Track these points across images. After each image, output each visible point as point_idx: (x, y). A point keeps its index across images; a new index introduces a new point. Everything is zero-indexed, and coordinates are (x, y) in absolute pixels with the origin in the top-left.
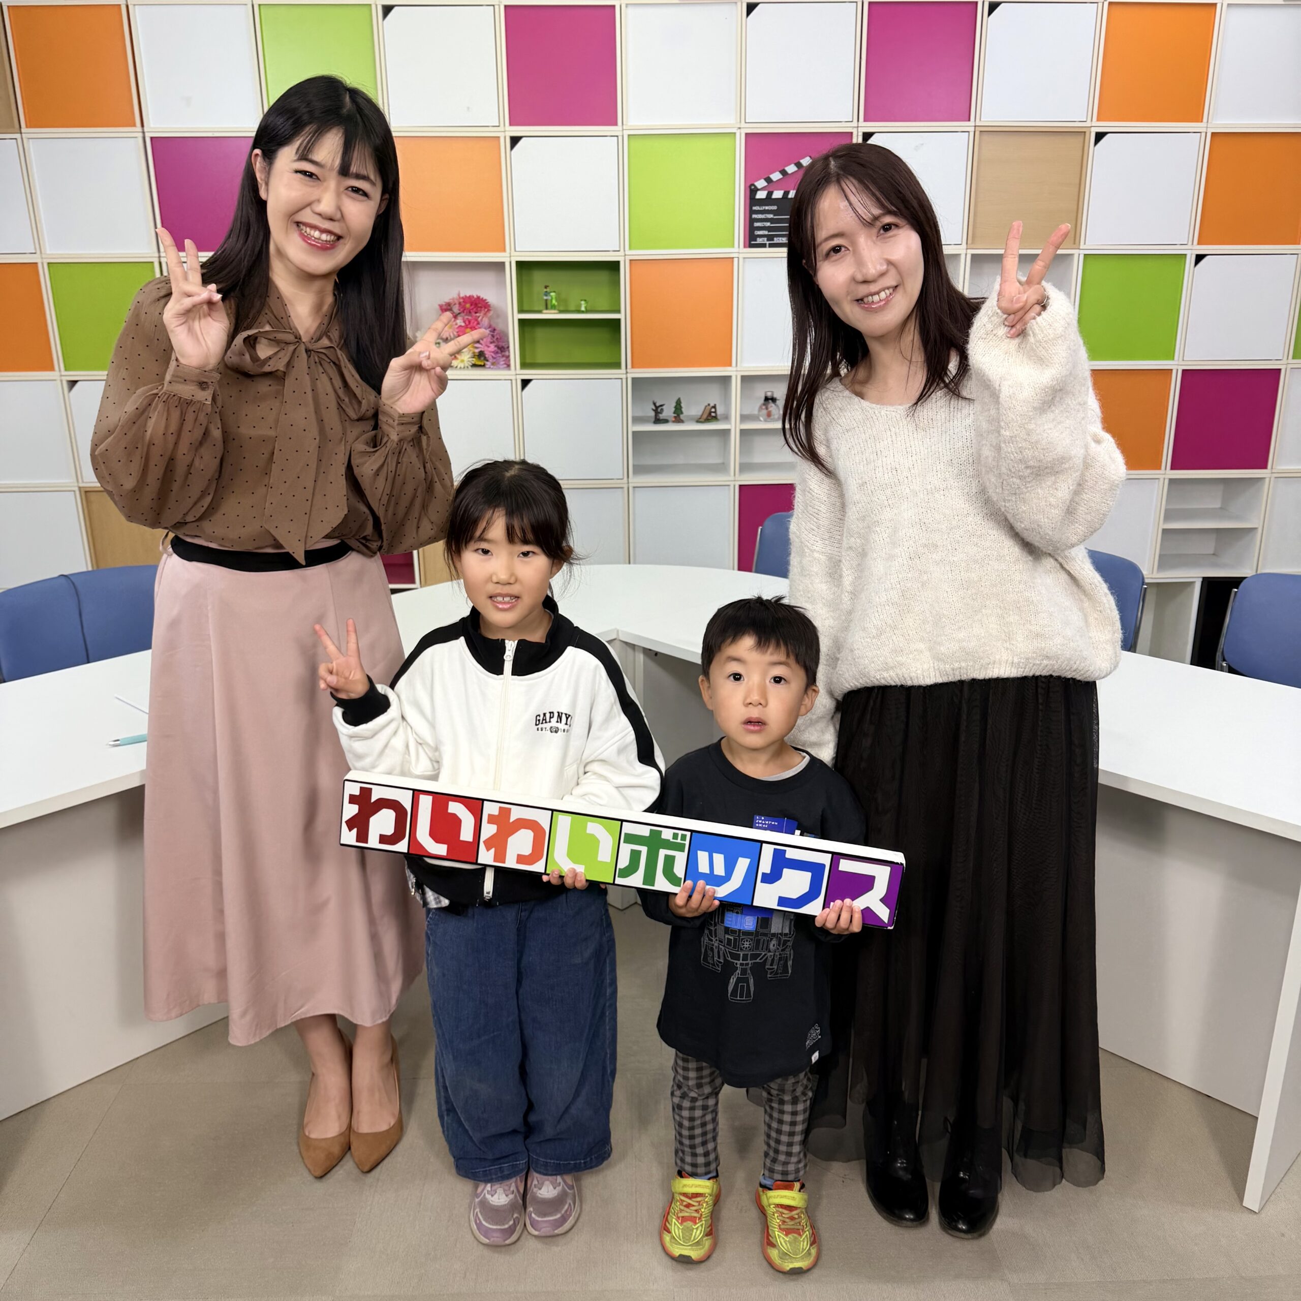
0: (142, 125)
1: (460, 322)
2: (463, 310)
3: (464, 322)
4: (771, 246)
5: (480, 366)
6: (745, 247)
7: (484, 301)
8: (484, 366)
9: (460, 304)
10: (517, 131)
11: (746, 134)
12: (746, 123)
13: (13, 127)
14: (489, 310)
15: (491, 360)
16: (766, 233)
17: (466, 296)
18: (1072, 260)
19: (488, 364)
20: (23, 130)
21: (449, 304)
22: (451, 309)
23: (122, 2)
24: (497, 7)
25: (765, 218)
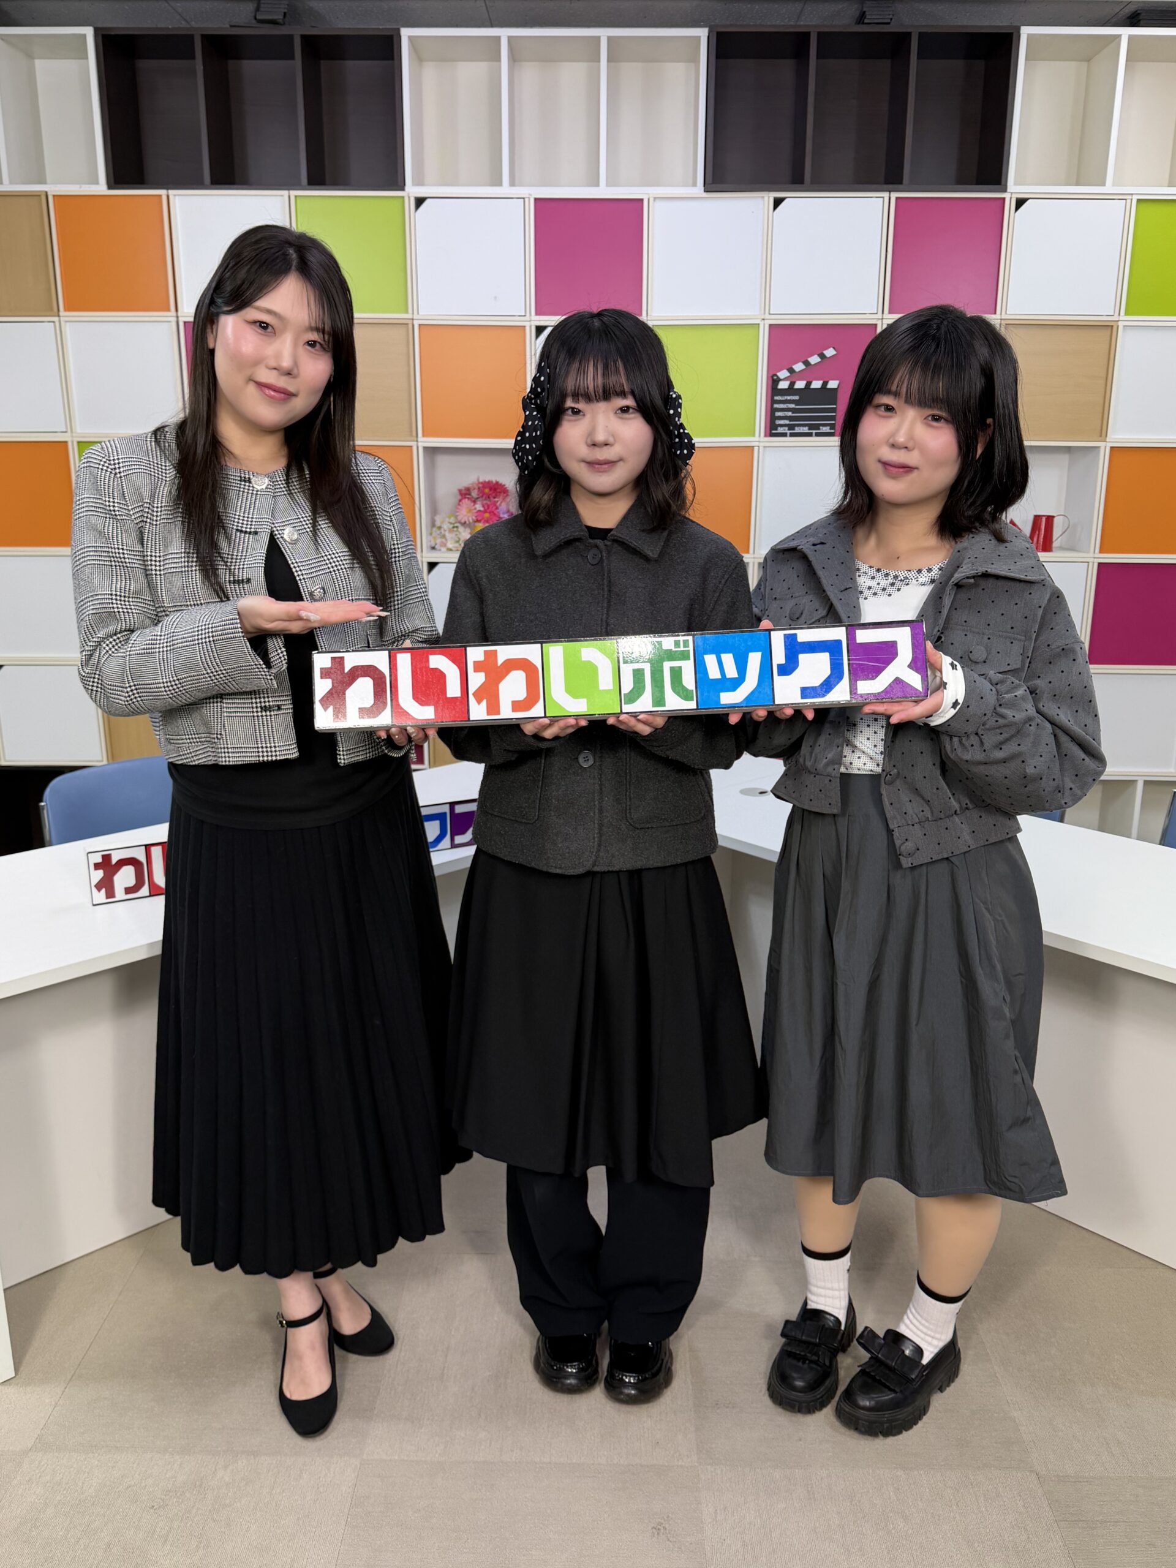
0: (177, 310)
1: (479, 507)
2: (482, 495)
3: (483, 506)
4: (792, 435)
6: (765, 436)
7: (503, 486)
9: (479, 488)
10: (542, 320)
11: (770, 325)
12: (770, 314)
13: (52, 310)
14: (507, 495)
16: (787, 422)
17: (485, 482)
18: (1099, 453)
20: (62, 313)
21: (468, 489)
22: (470, 494)
23: (163, 192)
24: (527, 200)
25: (787, 407)
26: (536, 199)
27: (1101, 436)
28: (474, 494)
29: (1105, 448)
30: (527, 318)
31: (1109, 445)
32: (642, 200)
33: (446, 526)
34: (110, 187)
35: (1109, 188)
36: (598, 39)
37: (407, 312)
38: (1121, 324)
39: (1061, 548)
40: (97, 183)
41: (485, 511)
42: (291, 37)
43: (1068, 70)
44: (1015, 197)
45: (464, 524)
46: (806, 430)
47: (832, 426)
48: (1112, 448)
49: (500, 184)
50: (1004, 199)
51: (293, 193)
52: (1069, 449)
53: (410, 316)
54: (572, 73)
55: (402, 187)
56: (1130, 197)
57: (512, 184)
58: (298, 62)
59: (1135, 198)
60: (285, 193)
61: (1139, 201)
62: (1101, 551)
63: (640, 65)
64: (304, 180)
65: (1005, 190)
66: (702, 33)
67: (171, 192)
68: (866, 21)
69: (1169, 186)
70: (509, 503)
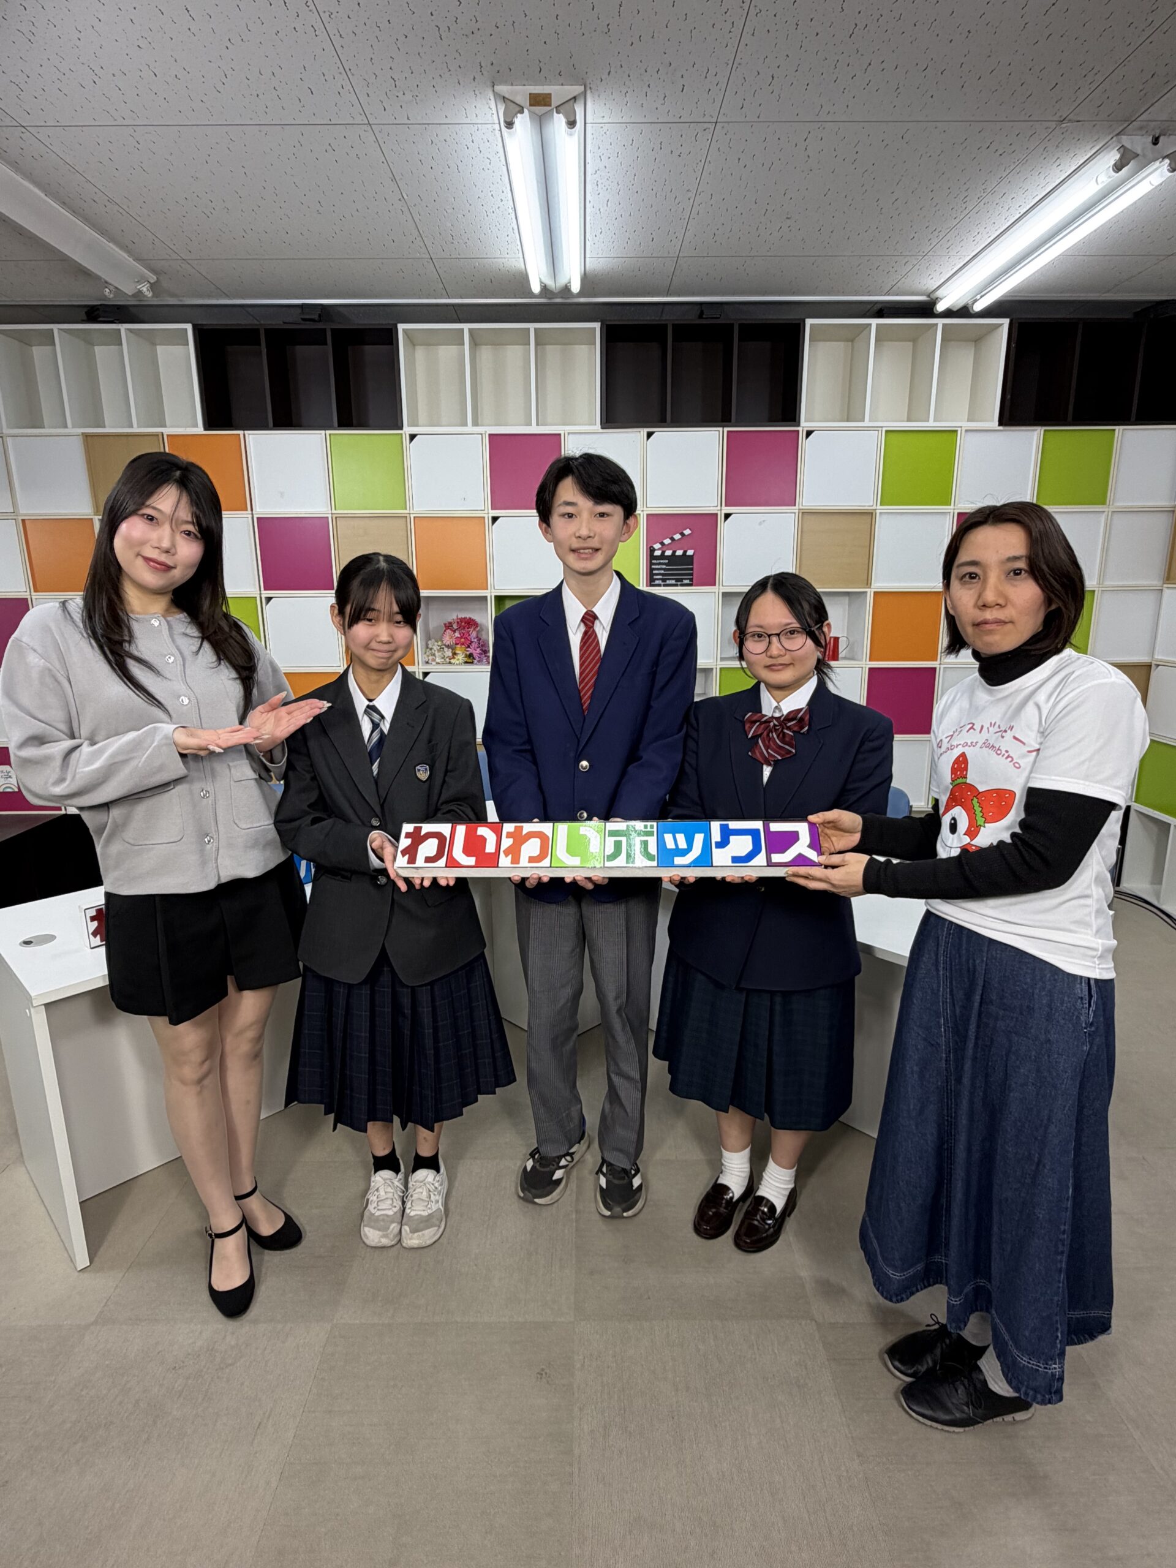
0: (252, 510)
1: (457, 634)
2: (460, 627)
3: (460, 634)
4: (664, 585)
5: (470, 663)
7: (473, 620)
8: (472, 663)
9: (458, 622)
10: (496, 513)
11: (648, 515)
12: (647, 506)
14: (477, 627)
15: (477, 659)
16: (661, 577)
17: (462, 618)
18: (866, 596)
19: (475, 661)
21: (450, 623)
22: (452, 626)
23: (241, 432)
24: (484, 435)
25: (660, 568)
26: (490, 435)
27: (867, 584)
28: (455, 626)
29: (870, 592)
30: (486, 512)
31: (873, 590)
32: (560, 435)
33: (435, 648)
34: (206, 429)
35: (866, 423)
36: (528, 329)
37: (406, 509)
38: (878, 512)
39: (845, 658)
40: (196, 426)
41: (461, 638)
42: (325, 330)
43: (837, 349)
44: (805, 430)
45: (448, 647)
46: (673, 582)
47: (691, 580)
48: (875, 593)
49: (467, 426)
50: (798, 431)
51: (328, 432)
52: (848, 593)
53: (407, 511)
54: (513, 353)
55: (401, 428)
56: (880, 429)
57: (476, 423)
58: (329, 347)
59: (884, 429)
60: (323, 432)
61: (887, 431)
62: (870, 660)
63: (558, 347)
64: (336, 424)
65: (799, 425)
66: (597, 325)
67: (246, 432)
68: (704, 316)
69: (907, 421)
70: (478, 632)
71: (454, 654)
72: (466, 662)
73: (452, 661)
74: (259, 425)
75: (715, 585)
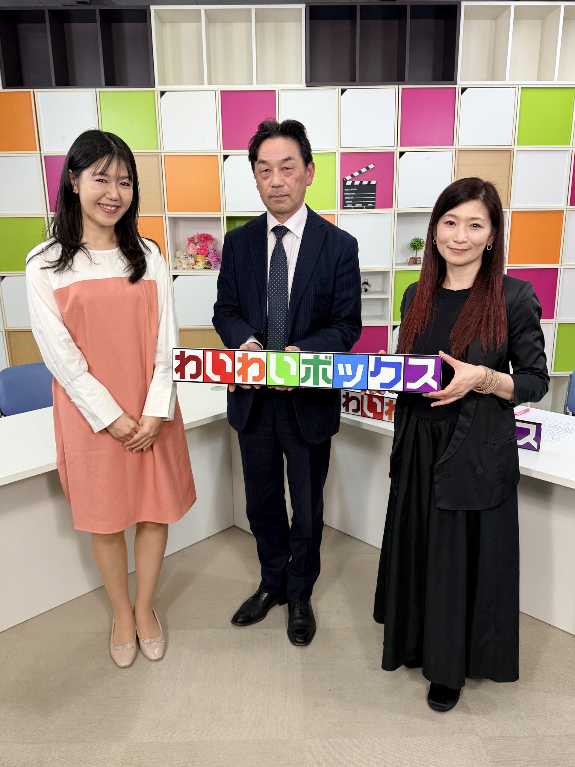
0: (40, 150)
1: (198, 247)
2: (200, 241)
3: (200, 246)
4: (354, 208)
5: (208, 268)
6: (341, 209)
7: (209, 236)
8: (210, 268)
9: (198, 238)
10: (227, 152)
11: (341, 153)
12: (341, 147)
14: (213, 241)
15: (214, 265)
16: (351, 202)
17: (201, 234)
19: (212, 267)
21: (193, 238)
23: (31, 90)
24: (217, 91)
26: (221, 91)
27: (507, 206)
28: (196, 241)
29: (509, 212)
30: (219, 151)
31: (511, 210)
32: (275, 91)
33: (182, 257)
34: (4, 88)
35: (507, 82)
36: (250, 10)
37: (158, 149)
38: (515, 150)
41: (201, 249)
43: (486, 24)
44: (461, 87)
45: (191, 256)
46: (361, 205)
47: (374, 204)
48: (513, 212)
49: (203, 84)
50: (456, 88)
51: (98, 90)
53: (159, 151)
54: (238, 28)
55: (153, 86)
56: (518, 86)
57: (210, 83)
58: (98, 24)
59: (520, 87)
60: (94, 90)
61: (522, 88)
63: (272, 23)
64: (103, 83)
65: (456, 84)
66: (303, 7)
67: (35, 90)
69: (537, 81)
70: (214, 245)
71: (196, 261)
72: (205, 268)
73: (195, 267)
74: (45, 84)
75: (392, 208)
